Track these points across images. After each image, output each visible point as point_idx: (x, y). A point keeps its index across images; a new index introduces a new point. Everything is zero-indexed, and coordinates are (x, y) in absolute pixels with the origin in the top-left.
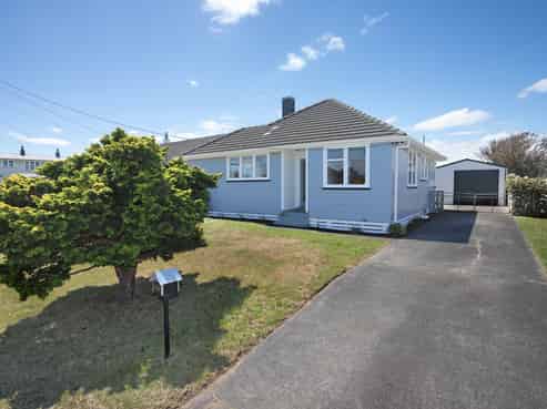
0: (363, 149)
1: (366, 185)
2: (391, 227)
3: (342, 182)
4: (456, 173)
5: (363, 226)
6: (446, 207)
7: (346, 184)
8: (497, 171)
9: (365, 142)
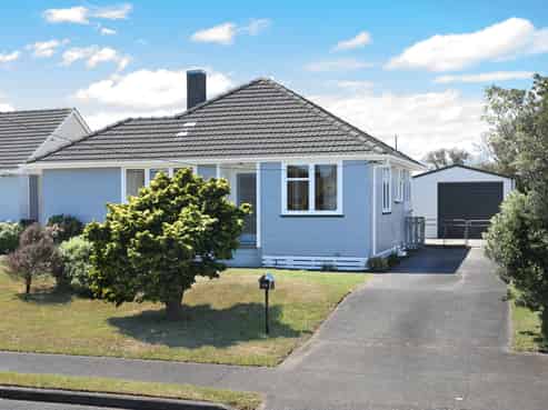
0: (335, 167)
1: (339, 211)
2: (369, 262)
3: (306, 208)
4: (441, 185)
5: (334, 261)
6: (427, 242)
7: (312, 211)
8: (501, 184)
9: (337, 159)
